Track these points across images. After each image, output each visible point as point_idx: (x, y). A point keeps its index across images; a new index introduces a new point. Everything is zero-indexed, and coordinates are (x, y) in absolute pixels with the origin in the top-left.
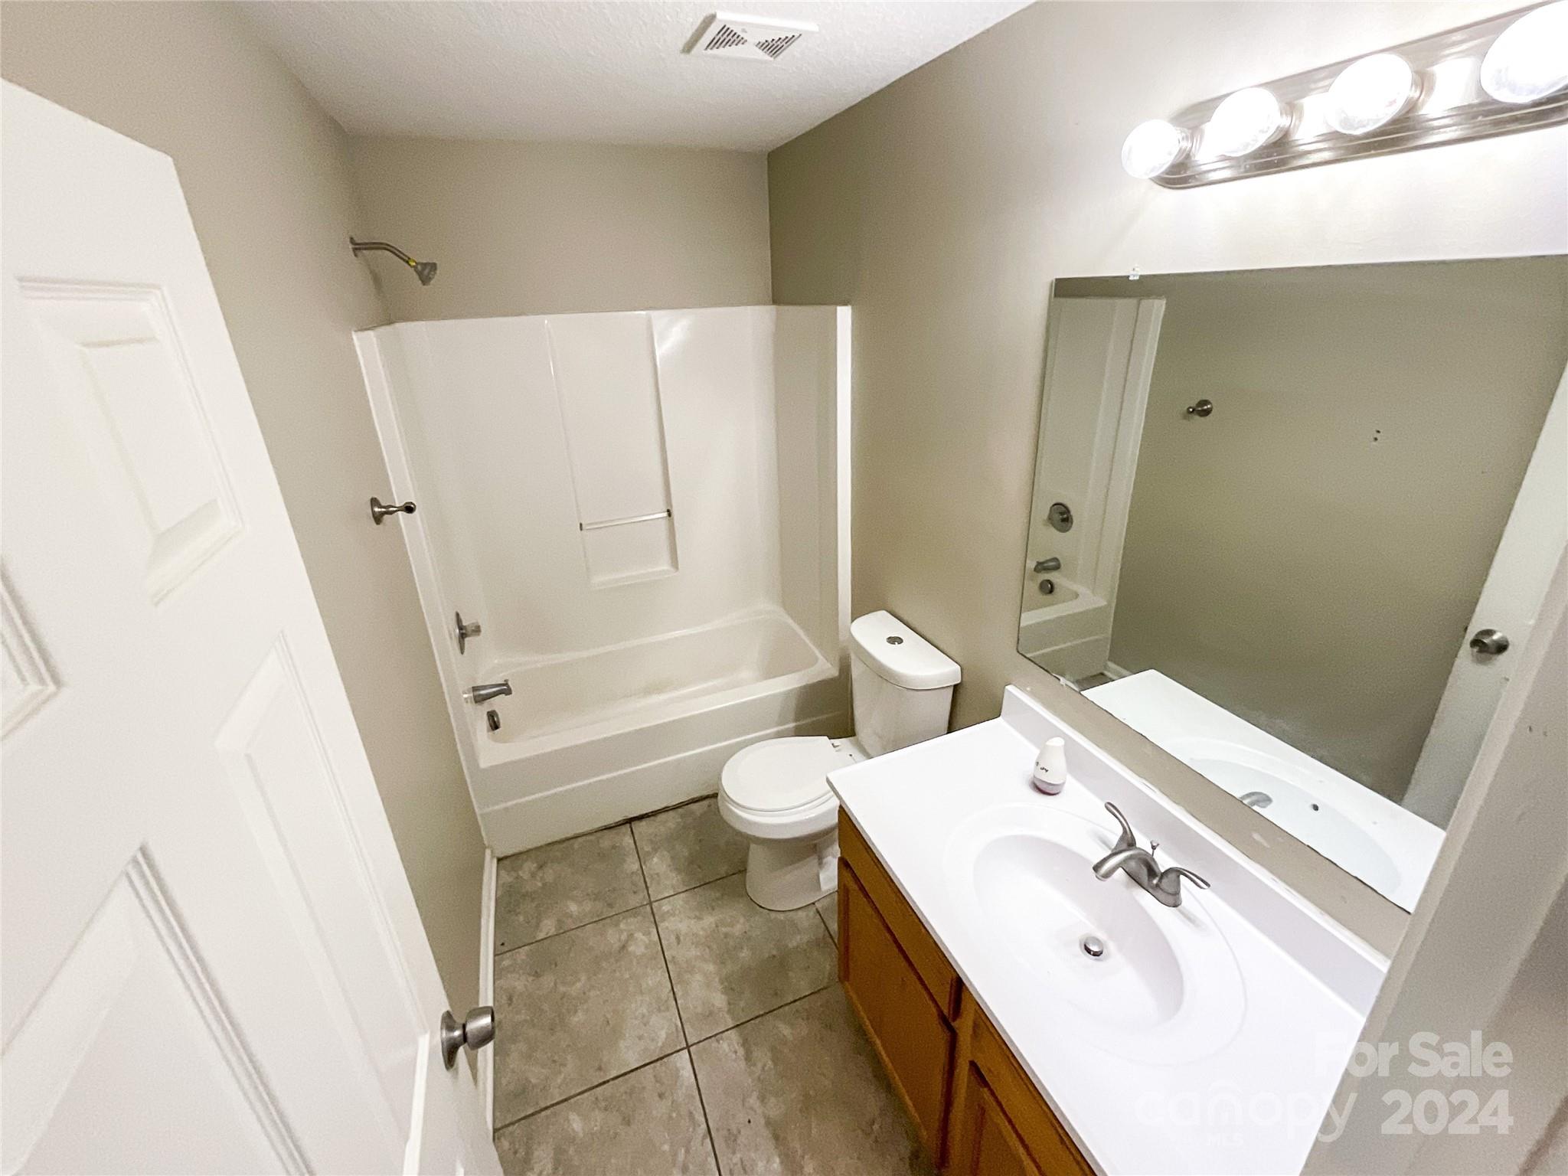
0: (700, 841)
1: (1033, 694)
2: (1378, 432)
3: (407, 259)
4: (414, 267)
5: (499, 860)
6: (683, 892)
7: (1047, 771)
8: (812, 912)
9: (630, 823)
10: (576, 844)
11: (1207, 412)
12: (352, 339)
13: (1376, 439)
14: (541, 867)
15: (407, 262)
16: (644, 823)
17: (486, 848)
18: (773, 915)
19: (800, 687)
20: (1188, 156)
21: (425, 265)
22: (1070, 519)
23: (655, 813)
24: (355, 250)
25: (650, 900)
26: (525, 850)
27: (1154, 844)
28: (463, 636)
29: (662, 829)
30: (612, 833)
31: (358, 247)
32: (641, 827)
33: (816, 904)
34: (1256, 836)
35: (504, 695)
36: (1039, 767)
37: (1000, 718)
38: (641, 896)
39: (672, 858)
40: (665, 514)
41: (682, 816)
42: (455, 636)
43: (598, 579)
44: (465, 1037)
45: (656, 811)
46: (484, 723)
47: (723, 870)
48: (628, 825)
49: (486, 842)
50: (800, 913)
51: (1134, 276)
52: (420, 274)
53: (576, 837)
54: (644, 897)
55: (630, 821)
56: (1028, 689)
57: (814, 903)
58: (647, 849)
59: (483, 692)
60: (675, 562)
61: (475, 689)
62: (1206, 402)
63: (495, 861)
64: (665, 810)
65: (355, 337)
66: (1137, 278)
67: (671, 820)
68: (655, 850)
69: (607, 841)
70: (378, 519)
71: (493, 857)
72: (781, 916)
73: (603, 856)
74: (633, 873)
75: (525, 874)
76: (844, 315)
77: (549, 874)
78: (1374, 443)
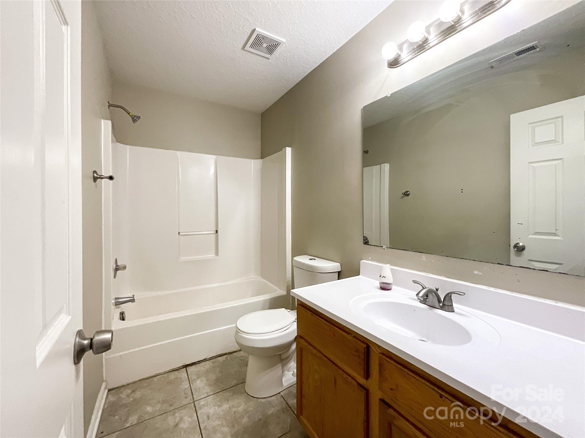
0: (222, 372)
1: (372, 260)
2: (462, 190)
3: (129, 113)
4: (131, 116)
5: (109, 390)
6: (212, 395)
7: (385, 277)
8: (279, 396)
9: (186, 367)
10: (155, 379)
11: (409, 195)
12: (101, 121)
13: (462, 192)
14: (133, 391)
15: (129, 114)
16: (193, 367)
17: (103, 381)
18: (259, 400)
19: (270, 298)
20: (400, 56)
21: (135, 116)
22: (368, 242)
23: (199, 362)
24: (109, 106)
25: (194, 400)
26: (126, 384)
27: (437, 288)
28: (117, 269)
29: (203, 369)
30: (176, 372)
31: (110, 106)
32: (190, 369)
33: (281, 393)
34: (476, 272)
35: (131, 302)
36: (381, 277)
37: (360, 275)
38: (190, 398)
39: (207, 380)
40: (215, 232)
41: (213, 362)
42: (113, 268)
43: (183, 258)
44: (91, 346)
45: (199, 361)
46: (117, 315)
47: (234, 382)
48: (185, 368)
49: (104, 379)
50: (273, 398)
51: (389, 95)
52: (133, 118)
53: (155, 376)
54: (191, 398)
55: (186, 366)
56: (370, 258)
57: (279, 393)
58: (194, 377)
59: (120, 300)
60: (217, 253)
61: (116, 298)
62: (408, 192)
63: (107, 391)
64: (205, 360)
65: (102, 121)
66: (390, 95)
67: (208, 364)
68: (198, 378)
69: (172, 376)
70: (95, 179)
71: (105, 388)
72: (264, 400)
73: (170, 383)
74: (185, 389)
75: (123, 396)
76: (289, 151)
77: (138, 395)
78: (462, 193)
